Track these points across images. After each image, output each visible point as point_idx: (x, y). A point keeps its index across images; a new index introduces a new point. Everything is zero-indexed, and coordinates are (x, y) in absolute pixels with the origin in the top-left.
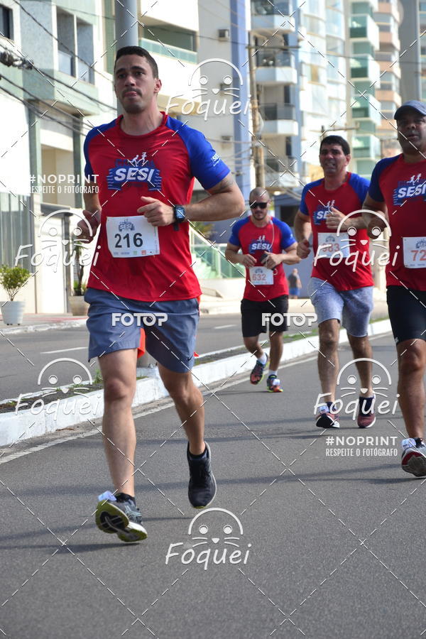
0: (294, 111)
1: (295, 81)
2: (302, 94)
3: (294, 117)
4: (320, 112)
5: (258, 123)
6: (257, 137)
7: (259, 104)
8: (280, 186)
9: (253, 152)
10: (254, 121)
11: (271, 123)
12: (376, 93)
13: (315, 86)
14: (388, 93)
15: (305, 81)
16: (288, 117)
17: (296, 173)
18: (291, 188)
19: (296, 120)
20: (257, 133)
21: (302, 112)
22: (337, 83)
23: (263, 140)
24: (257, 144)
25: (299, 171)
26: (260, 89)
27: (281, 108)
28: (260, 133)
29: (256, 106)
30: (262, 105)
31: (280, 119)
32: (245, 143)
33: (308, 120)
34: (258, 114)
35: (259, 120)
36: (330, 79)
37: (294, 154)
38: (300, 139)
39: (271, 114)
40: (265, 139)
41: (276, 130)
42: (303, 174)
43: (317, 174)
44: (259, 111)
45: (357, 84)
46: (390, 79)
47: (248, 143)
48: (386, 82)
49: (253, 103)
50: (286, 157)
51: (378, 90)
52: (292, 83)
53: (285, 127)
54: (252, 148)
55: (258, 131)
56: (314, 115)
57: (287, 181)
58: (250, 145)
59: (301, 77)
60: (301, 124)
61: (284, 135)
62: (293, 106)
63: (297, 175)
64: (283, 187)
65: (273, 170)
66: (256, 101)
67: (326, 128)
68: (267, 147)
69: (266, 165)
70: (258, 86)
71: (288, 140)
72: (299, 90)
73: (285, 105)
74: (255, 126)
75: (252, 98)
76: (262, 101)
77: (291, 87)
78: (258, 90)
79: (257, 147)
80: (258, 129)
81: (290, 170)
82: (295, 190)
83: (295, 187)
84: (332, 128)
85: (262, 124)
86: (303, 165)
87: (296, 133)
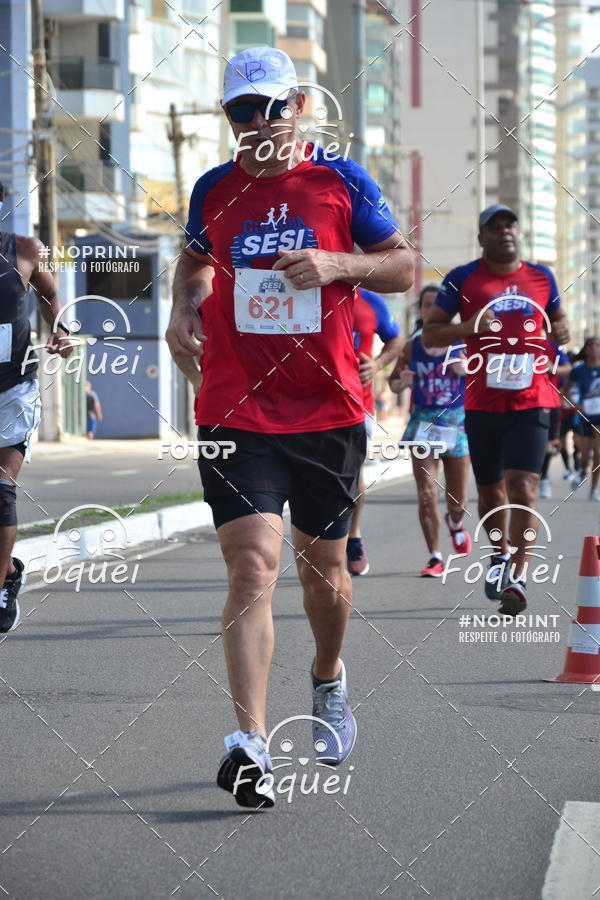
0: (117, 72)
1: (120, 14)
2: (133, 40)
3: (117, 84)
4: (166, 76)
5: (45, 95)
6: (43, 122)
7: (48, 57)
8: (87, 219)
9: (34, 151)
10: (38, 90)
11: (71, 95)
12: (278, 42)
13: (158, 27)
14: (300, 44)
15: (141, 16)
16: (106, 84)
17: (117, 194)
18: (108, 225)
19: (122, 92)
20: (44, 115)
21: (133, 77)
22: (203, 22)
23: (54, 128)
24: (43, 134)
25: (124, 192)
26: (51, 28)
27: (91, 66)
28: (49, 115)
29: (43, 61)
30: (55, 60)
31: (90, 87)
32: (19, 132)
33: (144, 91)
34: (46, 76)
35: (48, 88)
36: (189, 13)
37: (114, 156)
38: (127, 128)
39: (72, 78)
40: (59, 127)
41: (80, 110)
42: (132, 198)
43: (160, 198)
44: (49, 71)
45: (240, 25)
46: (305, 18)
47: (26, 133)
48: (297, 23)
49: (36, 56)
50: (101, 163)
51: (281, 37)
52: (115, 19)
53: (97, 104)
54: (33, 143)
55: (46, 111)
56: (157, 83)
57: (99, 210)
58: (30, 137)
59: (131, 9)
60: (131, 99)
61: (97, 120)
62: (114, 64)
63: (121, 199)
64: (93, 222)
65: (74, 188)
66: (42, 51)
67: (179, 109)
68: (63, 143)
69: (60, 178)
70: (47, 22)
71: (105, 130)
72: (127, 33)
73: (101, 62)
74: (39, 100)
75: (35, 45)
76: (55, 52)
77: (113, 25)
78: (47, 30)
79: (42, 142)
80: (45, 105)
81: (108, 188)
82: (115, 227)
83: (118, 222)
84: (190, 110)
85: (55, 96)
86: (132, 180)
87: (120, 115)
